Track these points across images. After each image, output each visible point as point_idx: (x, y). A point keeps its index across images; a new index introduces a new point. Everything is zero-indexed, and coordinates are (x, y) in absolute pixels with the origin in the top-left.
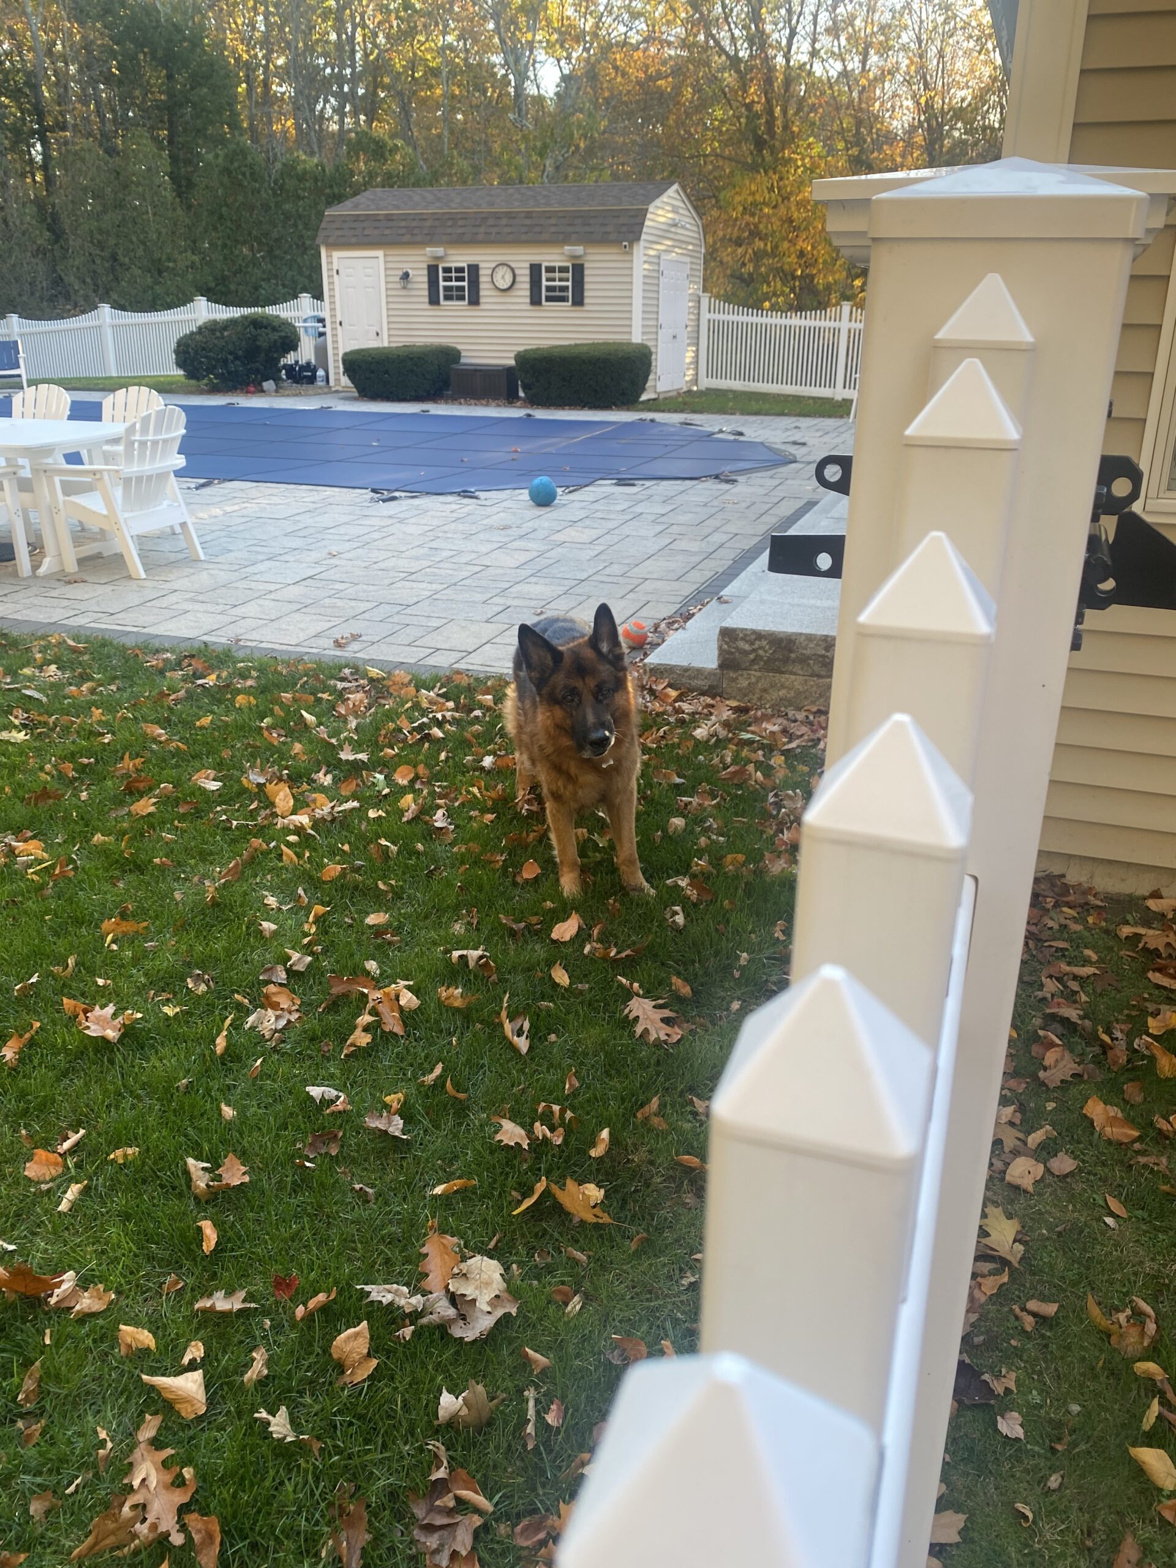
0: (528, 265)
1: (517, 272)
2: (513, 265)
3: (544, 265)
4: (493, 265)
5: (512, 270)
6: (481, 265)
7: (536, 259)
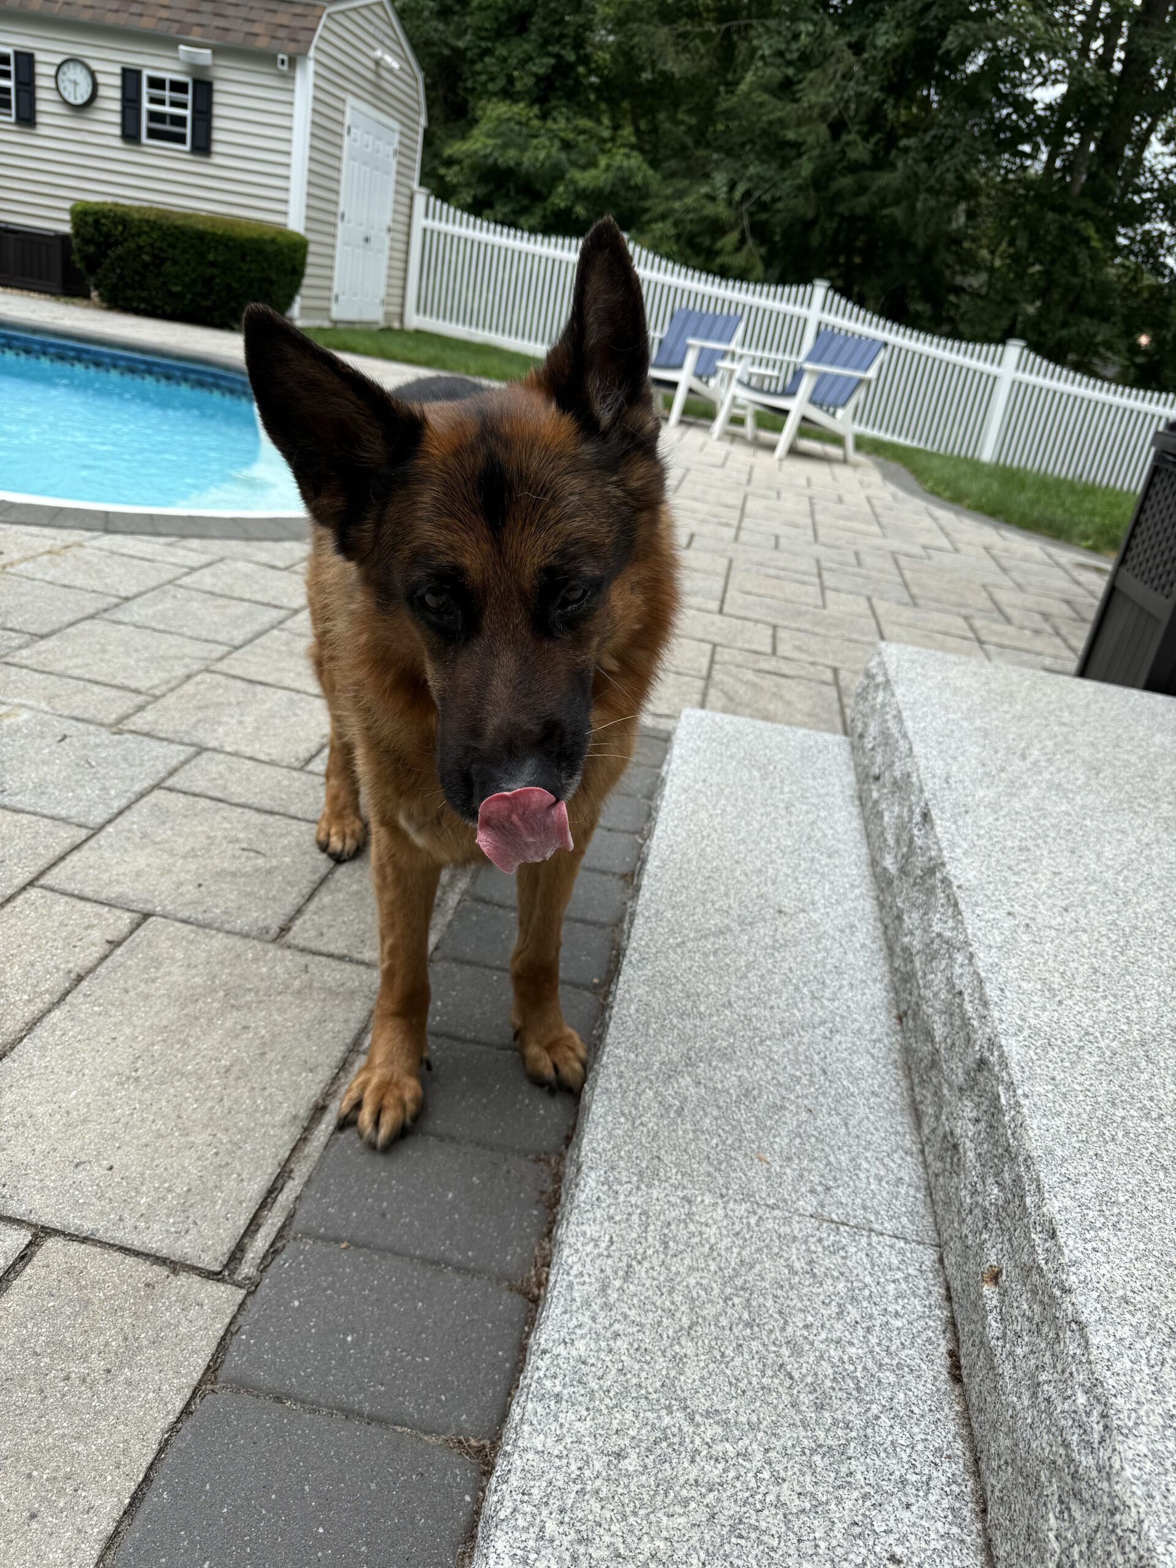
0: (118, 70)
1: (101, 79)
2: (95, 65)
3: (146, 73)
4: (58, 60)
5: (92, 74)
6: (39, 57)
7: (133, 61)
